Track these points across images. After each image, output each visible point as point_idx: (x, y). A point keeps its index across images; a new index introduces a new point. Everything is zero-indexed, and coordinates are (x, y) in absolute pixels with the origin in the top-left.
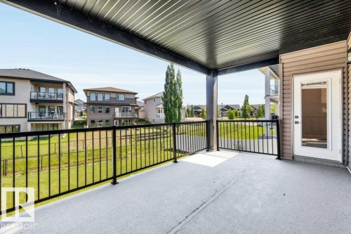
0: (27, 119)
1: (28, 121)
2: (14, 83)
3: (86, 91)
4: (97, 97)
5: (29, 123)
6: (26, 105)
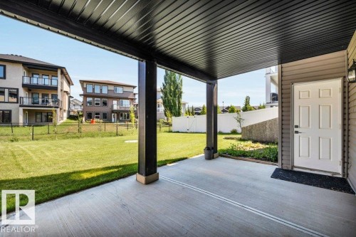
0: (19, 104)
1: (20, 106)
2: (5, 67)
3: (82, 82)
4: (94, 89)
5: (21, 109)
6: (18, 89)
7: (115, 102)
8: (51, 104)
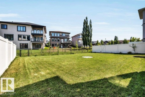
0: (30, 41)
3: (50, 32)
5: (31, 43)
6: (30, 35)
7: (62, 40)
8: (40, 41)
